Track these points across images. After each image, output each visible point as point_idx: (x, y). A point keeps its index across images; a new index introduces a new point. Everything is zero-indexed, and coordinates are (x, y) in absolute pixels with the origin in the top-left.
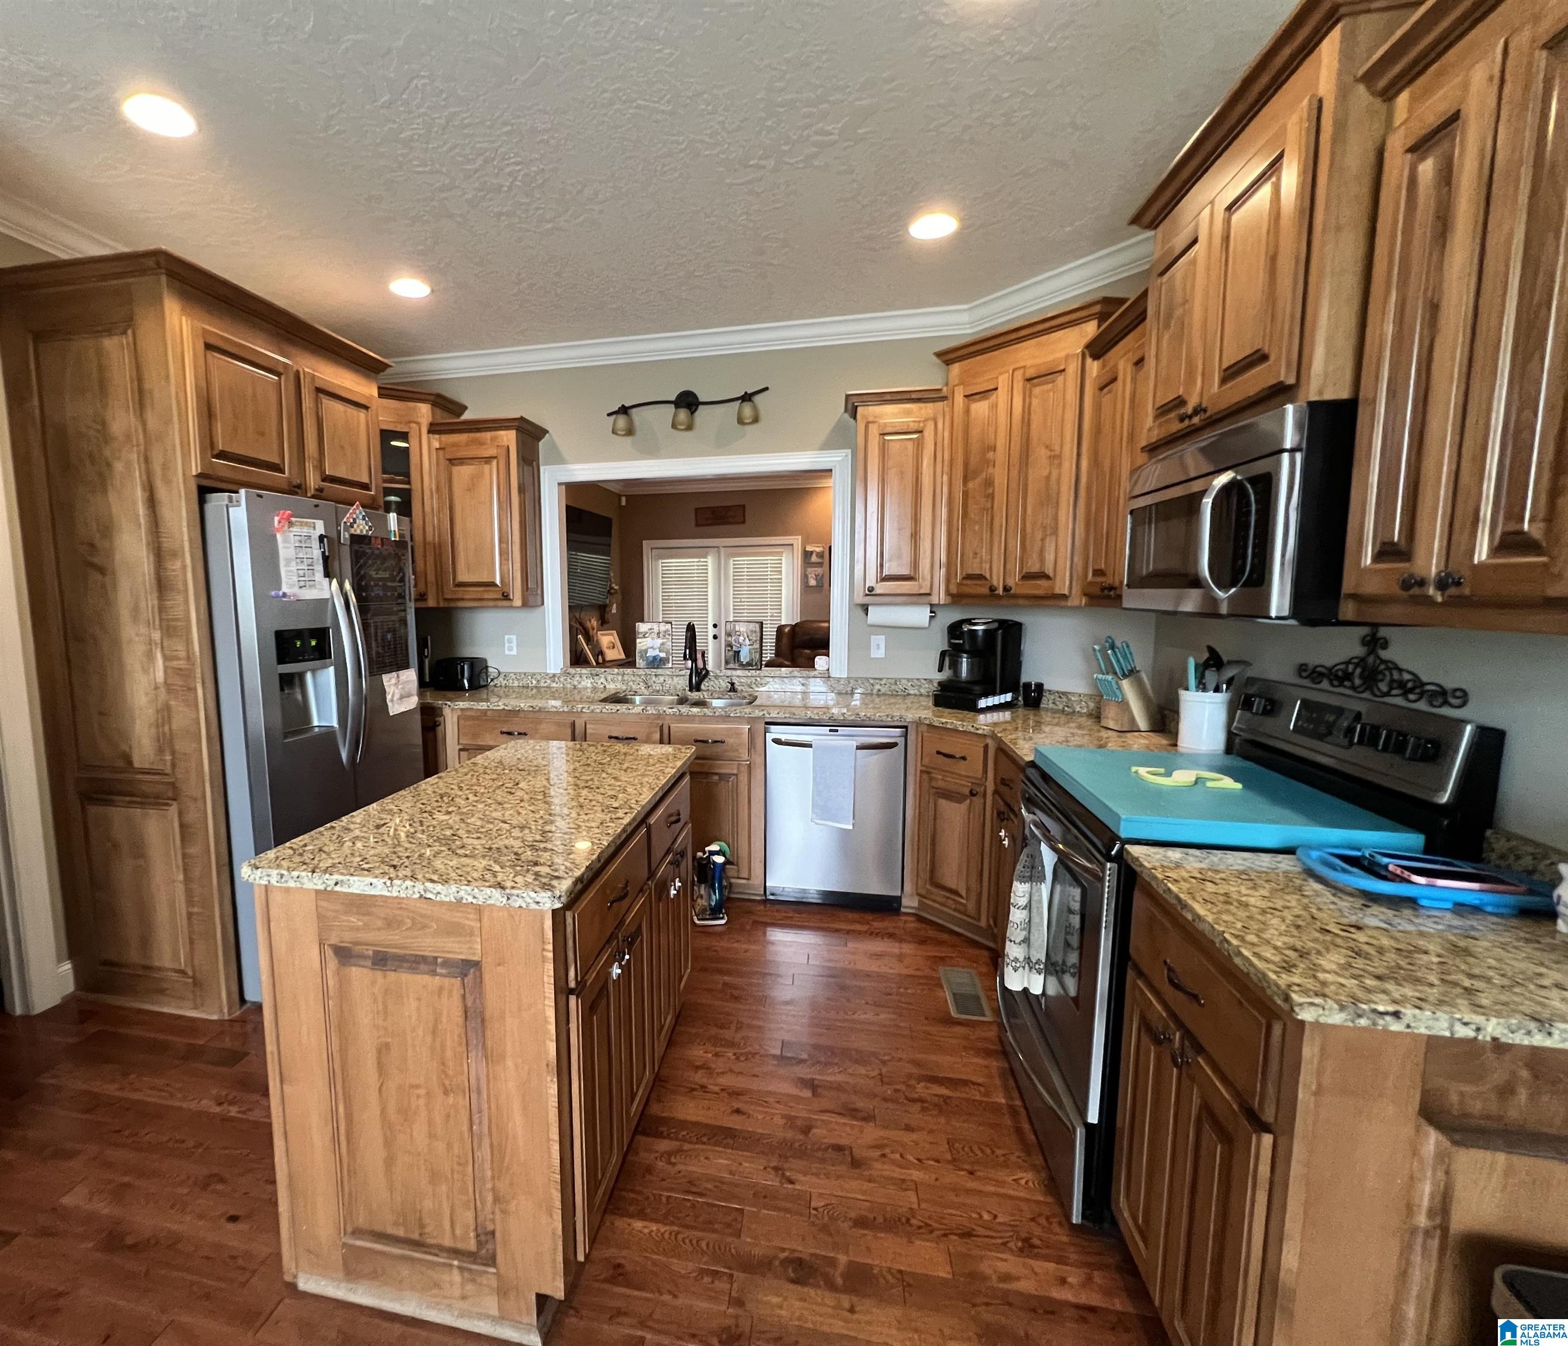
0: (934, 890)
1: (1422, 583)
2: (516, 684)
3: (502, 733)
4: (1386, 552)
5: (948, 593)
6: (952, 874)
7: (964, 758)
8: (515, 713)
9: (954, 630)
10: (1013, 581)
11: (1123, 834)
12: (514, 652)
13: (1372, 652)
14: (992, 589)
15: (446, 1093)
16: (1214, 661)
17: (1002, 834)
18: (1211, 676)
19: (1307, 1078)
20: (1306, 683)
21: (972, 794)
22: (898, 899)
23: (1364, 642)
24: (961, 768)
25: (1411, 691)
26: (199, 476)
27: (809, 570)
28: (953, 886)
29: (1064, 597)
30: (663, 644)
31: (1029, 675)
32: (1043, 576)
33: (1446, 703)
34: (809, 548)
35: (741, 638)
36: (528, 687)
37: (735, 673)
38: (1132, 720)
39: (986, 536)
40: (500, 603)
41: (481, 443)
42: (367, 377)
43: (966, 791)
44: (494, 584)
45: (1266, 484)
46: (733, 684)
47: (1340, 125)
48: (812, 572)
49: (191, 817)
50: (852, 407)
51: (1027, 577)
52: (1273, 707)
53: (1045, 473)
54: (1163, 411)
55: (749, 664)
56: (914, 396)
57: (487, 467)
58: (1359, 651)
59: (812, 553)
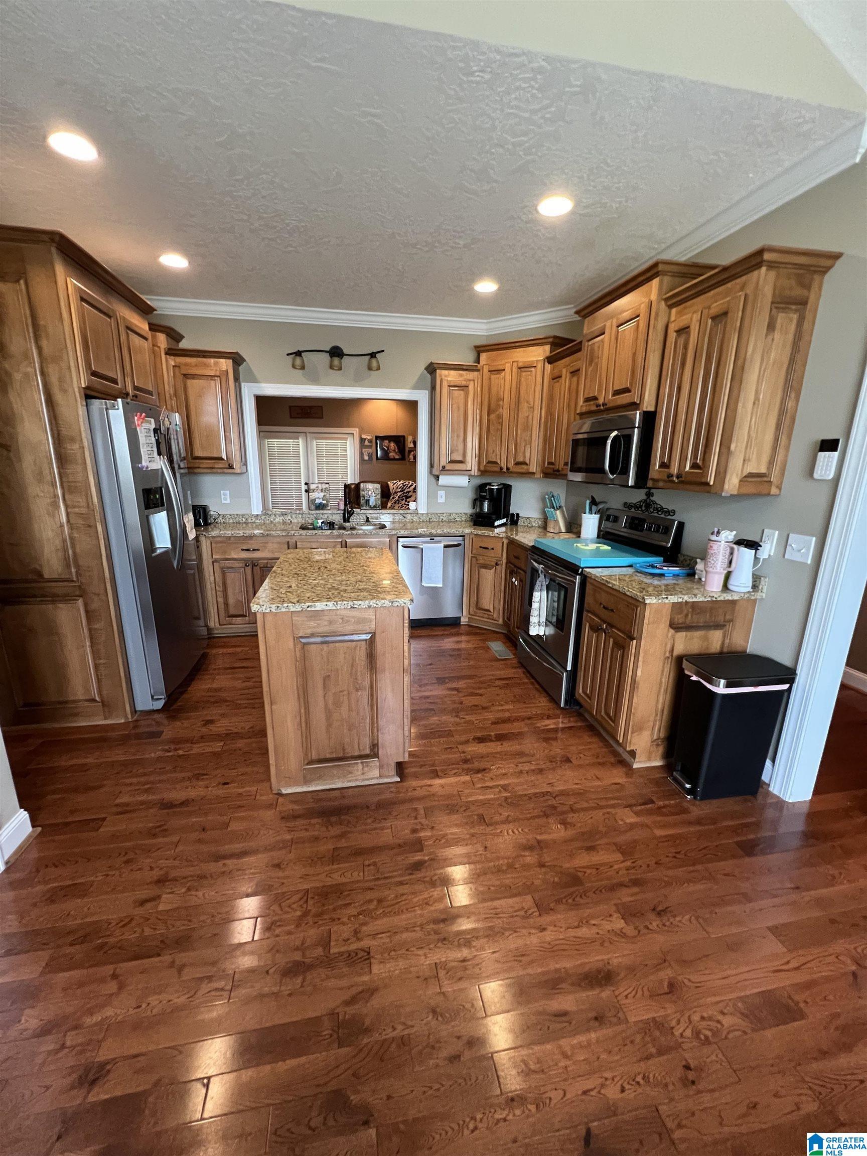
0: (478, 611)
1: (672, 476)
2: (231, 521)
3: (242, 550)
4: (663, 465)
5: (479, 470)
6: (487, 602)
7: (493, 549)
8: (251, 537)
9: (481, 488)
10: (511, 465)
11: (582, 566)
12: (228, 501)
13: (648, 497)
14: (501, 469)
15: (357, 690)
16: (594, 502)
17: (514, 580)
18: (594, 508)
19: (646, 621)
20: (627, 509)
21: (497, 564)
22: (459, 618)
23: (646, 495)
24: (491, 553)
25: (660, 511)
26: (86, 388)
27: (364, 450)
28: (487, 608)
29: (533, 473)
30: (324, 496)
31: (513, 510)
32: (525, 463)
33: (669, 515)
34: (364, 436)
35: (370, 492)
36: (240, 523)
37: (368, 512)
38: (560, 528)
39: (499, 442)
40: (226, 471)
41: (206, 366)
42: (143, 317)
43: (494, 564)
44: (222, 459)
45: (629, 438)
46: (368, 518)
47: (657, 315)
48: (366, 451)
49: (95, 605)
50: (432, 369)
51: (517, 464)
52: (616, 519)
53: (526, 415)
54: (587, 400)
55: (374, 507)
56: (464, 367)
57: (212, 382)
58: (644, 497)
59: (365, 439)
